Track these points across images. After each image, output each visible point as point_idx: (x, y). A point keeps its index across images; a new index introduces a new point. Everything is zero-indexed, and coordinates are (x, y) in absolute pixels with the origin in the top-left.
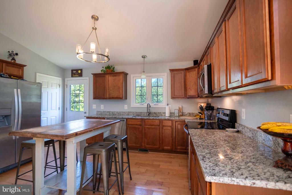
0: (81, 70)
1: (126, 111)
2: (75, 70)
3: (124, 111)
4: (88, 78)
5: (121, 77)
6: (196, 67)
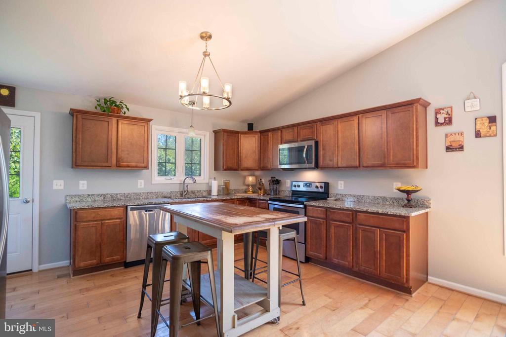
0: (12, 89)
1: (141, 192)
3: (138, 191)
4: (39, 114)
5: (146, 128)
6: (256, 133)
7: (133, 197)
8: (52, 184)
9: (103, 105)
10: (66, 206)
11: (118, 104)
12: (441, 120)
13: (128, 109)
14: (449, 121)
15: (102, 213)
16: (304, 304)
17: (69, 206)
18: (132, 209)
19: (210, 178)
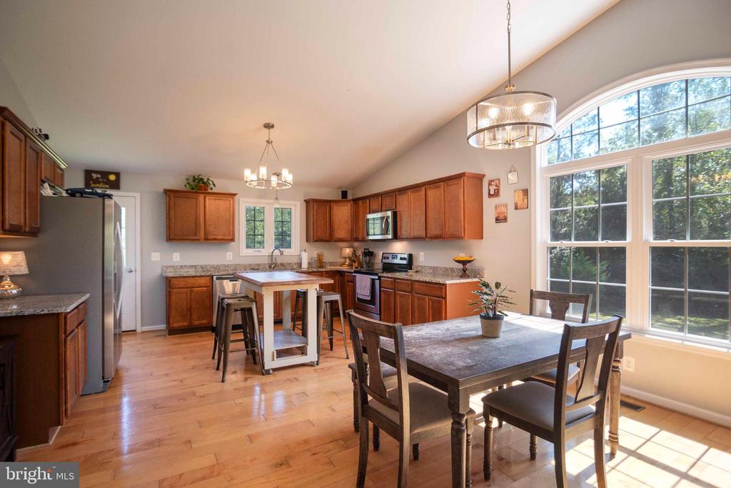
0: (118, 175)
1: (230, 263)
2: (96, 172)
3: (226, 263)
4: (139, 194)
5: (232, 202)
6: (349, 201)
7: (221, 269)
8: (150, 256)
9: (192, 183)
10: (162, 276)
11: (205, 180)
12: (492, 192)
13: (214, 185)
14: (497, 194)
15: (191, 281)
16: (348, 358)
17: (164, 274)
18: (217, 279)
19: (301, 251)
